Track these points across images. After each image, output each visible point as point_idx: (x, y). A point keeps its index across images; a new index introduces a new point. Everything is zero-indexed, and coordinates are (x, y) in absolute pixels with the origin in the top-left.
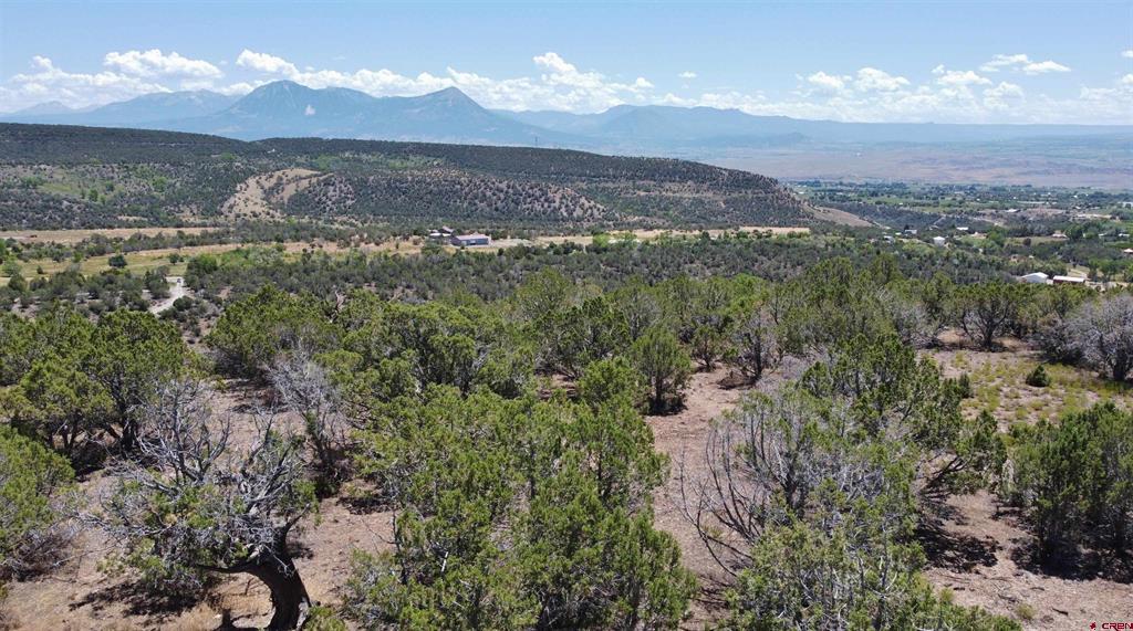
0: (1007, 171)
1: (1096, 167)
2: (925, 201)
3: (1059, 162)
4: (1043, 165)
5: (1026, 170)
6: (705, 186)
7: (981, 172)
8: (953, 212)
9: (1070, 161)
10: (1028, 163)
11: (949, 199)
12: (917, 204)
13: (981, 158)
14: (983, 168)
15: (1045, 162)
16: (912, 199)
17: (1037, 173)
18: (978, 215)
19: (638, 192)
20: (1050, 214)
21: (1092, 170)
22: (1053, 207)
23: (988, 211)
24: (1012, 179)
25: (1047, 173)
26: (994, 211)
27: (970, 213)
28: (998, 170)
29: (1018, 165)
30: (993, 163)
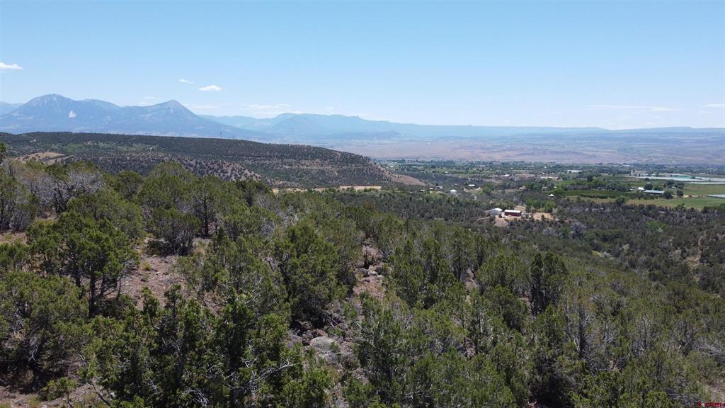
0: (511, 153)
1: (559, 150)
2: (462, 171)
3: (540, 148)
4: (531, 150)
5: (521, 153)
6: (327, 162)
7: (498, 154)
9: (545, 148)
10: (523, 149)
11: (475, 169)
12: (456, 172)
13: (498, 146)
14: (499, 152)
15: (532, 148)
16: (454, 170)
17: (528, 154)
18: (488, 178)
19: (284, 166)
21: (557, 153)
22: (530, 173)
23: (494, 176)
24: (514, 157)
25: (533, 154)
26: (497, 176)
27: (484, 177)
28: (507, 153)
29: (517, 150)
30: (504, 148)
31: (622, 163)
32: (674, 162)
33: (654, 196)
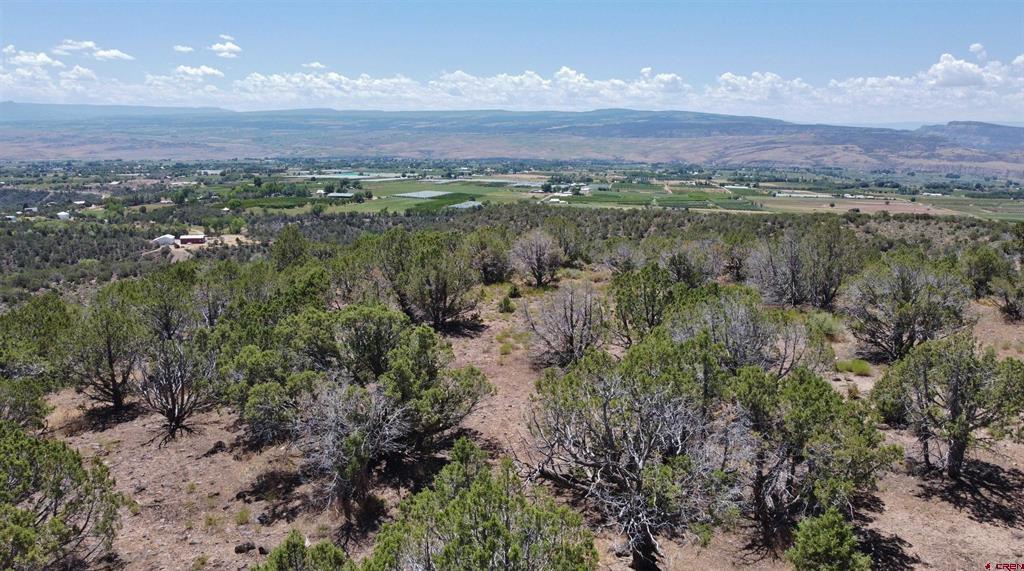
0: (95, 147)
1: (171, 142)
2: (26, 179)
3: (140, 139)
4: (127, 141)
5: (113, 146)
7: (72, 149)
8: (60, 188)
9: (149, 137)
10: (113, 140)
11: (50, 176)
13: (68, 136)
14: (73, 145)
15: (128, 138)
17: (124, 149)
18: (85, 188)
20: (149, 184)
21: (168, 145)
22: (148, 178)
23: (94, 185)
24: (103, 155)
25: (131, 148)
26: (98, 184)
27: (77, 187)
28: (89, 147)
29: (105, 142)
30: (82, 140)
31: (263, 158)
32: (324, 155)
33: (344, 201)
